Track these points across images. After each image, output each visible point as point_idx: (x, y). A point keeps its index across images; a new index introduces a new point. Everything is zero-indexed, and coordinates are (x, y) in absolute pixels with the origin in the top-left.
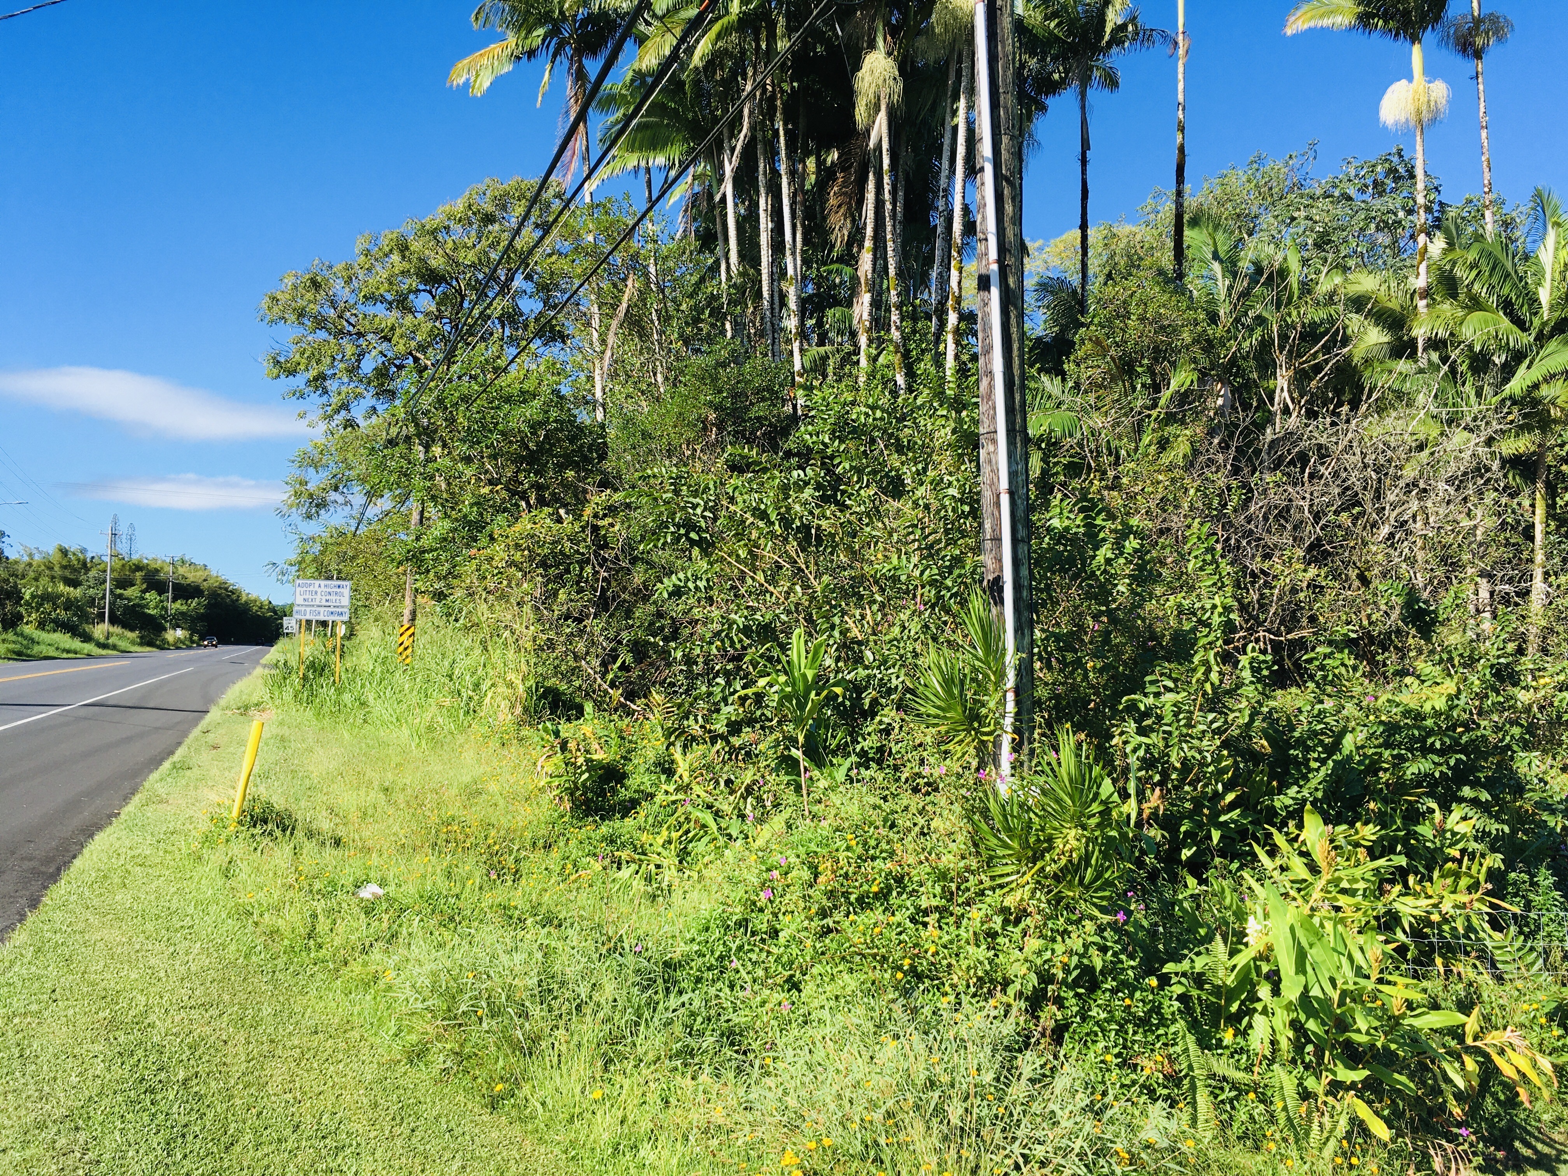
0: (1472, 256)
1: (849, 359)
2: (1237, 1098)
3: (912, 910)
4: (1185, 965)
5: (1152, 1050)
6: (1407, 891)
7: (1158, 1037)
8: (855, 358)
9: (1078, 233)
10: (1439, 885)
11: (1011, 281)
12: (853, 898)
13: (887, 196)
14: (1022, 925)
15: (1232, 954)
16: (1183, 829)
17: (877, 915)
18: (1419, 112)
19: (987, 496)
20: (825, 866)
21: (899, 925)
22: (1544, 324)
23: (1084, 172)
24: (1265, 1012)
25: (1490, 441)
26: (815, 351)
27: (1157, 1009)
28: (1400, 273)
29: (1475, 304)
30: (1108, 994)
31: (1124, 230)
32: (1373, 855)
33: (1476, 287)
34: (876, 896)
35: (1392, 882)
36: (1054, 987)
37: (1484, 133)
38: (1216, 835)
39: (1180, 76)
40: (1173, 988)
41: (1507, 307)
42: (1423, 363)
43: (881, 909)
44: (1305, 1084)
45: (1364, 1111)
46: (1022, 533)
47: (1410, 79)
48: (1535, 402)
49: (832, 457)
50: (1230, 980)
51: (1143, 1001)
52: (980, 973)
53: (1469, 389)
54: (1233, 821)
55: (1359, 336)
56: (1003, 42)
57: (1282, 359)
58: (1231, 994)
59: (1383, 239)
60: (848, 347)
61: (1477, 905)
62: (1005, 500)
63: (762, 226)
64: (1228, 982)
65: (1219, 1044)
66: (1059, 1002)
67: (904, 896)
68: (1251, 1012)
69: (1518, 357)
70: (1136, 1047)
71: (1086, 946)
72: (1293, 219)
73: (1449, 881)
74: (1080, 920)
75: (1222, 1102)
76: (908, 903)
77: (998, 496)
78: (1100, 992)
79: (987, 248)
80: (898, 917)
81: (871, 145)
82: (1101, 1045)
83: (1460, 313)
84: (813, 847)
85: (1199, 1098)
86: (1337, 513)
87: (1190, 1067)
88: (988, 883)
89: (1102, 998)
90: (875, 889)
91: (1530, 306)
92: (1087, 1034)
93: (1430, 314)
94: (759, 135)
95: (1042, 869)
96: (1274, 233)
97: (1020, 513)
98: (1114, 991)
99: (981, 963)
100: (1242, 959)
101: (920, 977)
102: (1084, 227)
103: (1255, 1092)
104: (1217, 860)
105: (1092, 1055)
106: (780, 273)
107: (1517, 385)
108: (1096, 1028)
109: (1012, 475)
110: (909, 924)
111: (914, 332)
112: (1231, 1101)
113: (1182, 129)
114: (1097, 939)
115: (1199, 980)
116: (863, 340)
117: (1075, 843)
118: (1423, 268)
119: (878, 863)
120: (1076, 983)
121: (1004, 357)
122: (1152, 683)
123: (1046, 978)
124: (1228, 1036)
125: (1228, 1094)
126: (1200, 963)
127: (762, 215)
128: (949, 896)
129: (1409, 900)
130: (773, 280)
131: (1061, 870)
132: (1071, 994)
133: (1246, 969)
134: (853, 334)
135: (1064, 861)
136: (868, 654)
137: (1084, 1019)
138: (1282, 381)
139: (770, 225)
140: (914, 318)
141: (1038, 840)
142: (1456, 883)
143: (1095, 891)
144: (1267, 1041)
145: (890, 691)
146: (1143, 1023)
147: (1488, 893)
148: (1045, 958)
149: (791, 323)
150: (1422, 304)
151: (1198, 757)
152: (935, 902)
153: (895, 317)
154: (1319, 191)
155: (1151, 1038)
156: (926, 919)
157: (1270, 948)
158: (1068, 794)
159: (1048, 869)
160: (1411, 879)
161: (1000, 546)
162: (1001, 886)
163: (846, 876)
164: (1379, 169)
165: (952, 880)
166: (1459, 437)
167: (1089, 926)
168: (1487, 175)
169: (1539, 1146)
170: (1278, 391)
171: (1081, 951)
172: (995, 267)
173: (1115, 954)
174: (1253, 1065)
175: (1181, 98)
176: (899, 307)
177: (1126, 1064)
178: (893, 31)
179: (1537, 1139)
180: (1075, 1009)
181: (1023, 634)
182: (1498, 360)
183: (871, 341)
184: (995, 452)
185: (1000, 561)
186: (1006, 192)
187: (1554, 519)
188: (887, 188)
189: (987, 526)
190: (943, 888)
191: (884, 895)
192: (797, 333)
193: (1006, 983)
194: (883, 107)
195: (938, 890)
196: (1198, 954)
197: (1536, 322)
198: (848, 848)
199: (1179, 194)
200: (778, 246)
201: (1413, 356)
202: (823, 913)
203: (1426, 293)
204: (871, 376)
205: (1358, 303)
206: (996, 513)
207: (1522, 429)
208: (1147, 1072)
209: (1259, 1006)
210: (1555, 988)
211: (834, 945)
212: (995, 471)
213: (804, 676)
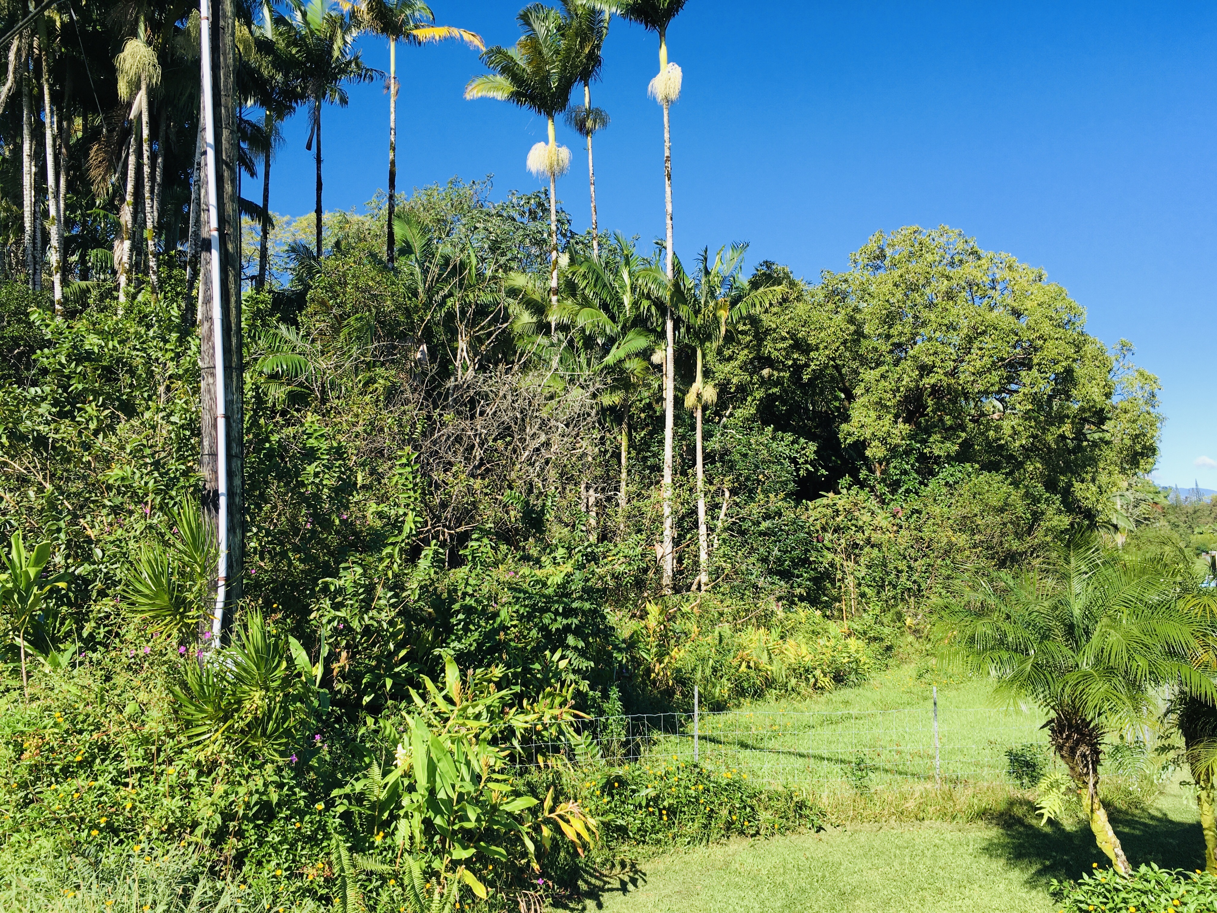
0: (582, 270)
1: (110, 293)
2: (381, 886)
3: (115, 773)
4: (347, 789)
5: (316, 860)
6: (522, 711)
7: (322, 849)
8: (115, 294)
9: (313, 216)
10: (542, 705)
11: (230, 247)
12: (57, 769)
13: (146, 160)
14: (213, 775)
15: (384, 775)
16: (364, 681)
17: (81, 781)
18: (551, 167)
19: (206, 419)
20: (30, 744)
21: (101, 788)
22: (627, 320)
23: (319, 168)
24: (406, 816)
25: (594, 396)
26: (78, 284)
27: (322, 827)
28: (544, 276)
29: (586, 303)
30: (282, 822)
31: (355, 218)
32: (499, 686)
33: (587, 291)
34: (80, 765)
35: (511, 706)
36: (235, 823)
37: (592, 188)
38: (389, 683)
39: (392, 110)
40: (337, 809)
41: (605, 307)
42: (555, 340)
43: (84, 776)
44: (433, 865)
45: (470, 879)
46: (235, 450)
47: (547, 143)
48: (622, 371)
49: (69, 378)
50: (383, 796)
51: (311, 822)
52: (171, 821)
53: (583, 359)
54: (404, 672)
55: (516, 317)
56: (225, 54)
57: (462, 327)
58: (381, 806)
59: (535, 250)
60: (109, 284)
61: (565, 716)
62: (221, 423)
63: (26, 169)
64: (381, 798)
65: (372, 846)
66: (240, 834)
67: (108, 762)
68: (396, 818)
69: (611, 341)
70: (303, 860)
71: (266, 785)
72: (476, 228)
73: (548, 701)
74: (263, 764)
75: (371, 891)
76: (111, 768)
77: (216, 419)
78: (275, 821)
79: (209, 217)
80: (101, 781)
81: (132, 116)
82: (273, 863)
83: (578, 307)
84: (20, 727)
85: (349, 892)
86: (495, 440)
87: (342, 870)
88: (185, 741)
89: (277, 826)
90: (79, 758)
91: (619, 307)
92: (264, 856)
93: (559, 306)
94: (25, 90)
95: (231, 727)
96: (462, 236)
97: (235, 434)
98: (287, 819)
99: (173, 812)
100: (391, 778)
101: (115, 832)
102: (319, 212)
103: (396, 880)
104: (390, 702)
105: (265, 872)
106: (41, 214)
107: (610, 359)
108: (271, 850)
109: (228, 404)
110: (110, 786)
111: (170, 277)
112: (377, 889)
113: (394, 149)
114: (276, 778)
115: (359, 798)
116: (123, 279)
117: (260, 703)
118: (555, 274)
119: (86, 736)
120: (256, 816)
121: (222, 307)
122: (345, 569)
123: (228, 816)
124: (378, 840)
125: (376, 884)
126: (359, 786)
127: (26, 160)
128: (150, 757)
129: (521, 717)
130: (35, 219)
131: (248, 725)
132: (251, 826)
133: (396, 785)
134: (114, 272)
135: (250, 717)
136: (98, 552)
137: (261, 845)
138: (462, 344)
139: (34, 169)
140: (170, 264)
141: (230, 703)
142: (552, 701)
143: (275, 740)
144: (407, 838)
145: (115, 584)
146: (312, 840)
147: (572, 707)
148: (231, 800)
149: (53, 257)
150: (554, 298)
151: (375, 624)
152: (137, 764)
153: (152, 263)
154: (494, 212)
155: (316, 850)
156: (127, 780)
157: (411, 767)
158: (255, 663)
159: (236, 726)
160: (525, 702)
161: (216, 461)
162: (198, 743)
163: (52, 750)
164: (532, 201)
165: (153, 744)
166: (576, 393)
167: (269, 767)
168: (594, 217)
169: (593, 881)
170: (459, 351)
171: (262, 789)
172: (215, 234)
173: (291, 789)
174: (396, 857)
175: (392, 125)
176: (156, 255)
177: (293, 874)
178: (154, 26)
179: (592, 875)
180: (253, 838)
181: (235, 533)
182: (600, 341)
183: (130, 280)
184: (214, 384)
185: (216, 472)
186: (226, 174)
187: (635, 449)
188: (146, 154)
189: (206, 443)
190: (146, 751)
191: (87, 764)
192: (58, 267)
193: (195, 825)
194: (144, 87)
195: (141, 752)
196: (357, 780)
197: (622, 319)
198: (56, 725)
199: (391, 197)
200: (40, 190)
201: (548, 333)
202: (23, 785)
203: (556, 292)
204: (129, 310)
205: (513, 292)
206: (213, 433)
207: (613, 389)
208: (311, 878)
209: (402, 813)
210: (606, 769)
211: (34, 814)
212: (214, 399)
213: (27, 573)
